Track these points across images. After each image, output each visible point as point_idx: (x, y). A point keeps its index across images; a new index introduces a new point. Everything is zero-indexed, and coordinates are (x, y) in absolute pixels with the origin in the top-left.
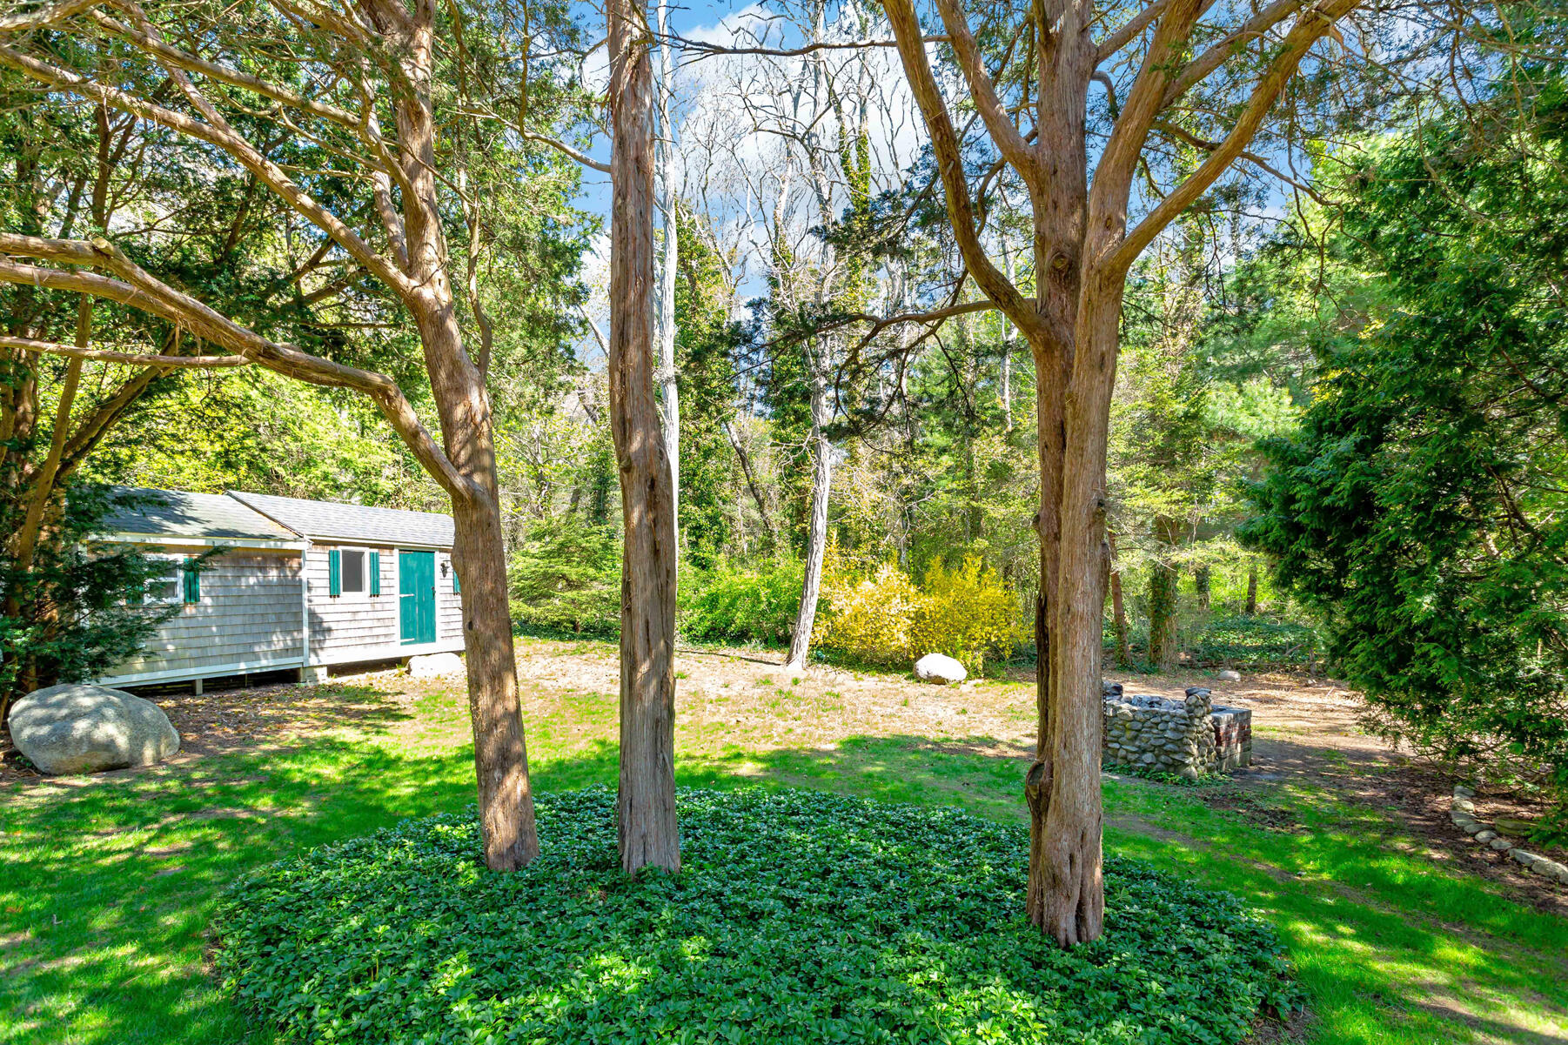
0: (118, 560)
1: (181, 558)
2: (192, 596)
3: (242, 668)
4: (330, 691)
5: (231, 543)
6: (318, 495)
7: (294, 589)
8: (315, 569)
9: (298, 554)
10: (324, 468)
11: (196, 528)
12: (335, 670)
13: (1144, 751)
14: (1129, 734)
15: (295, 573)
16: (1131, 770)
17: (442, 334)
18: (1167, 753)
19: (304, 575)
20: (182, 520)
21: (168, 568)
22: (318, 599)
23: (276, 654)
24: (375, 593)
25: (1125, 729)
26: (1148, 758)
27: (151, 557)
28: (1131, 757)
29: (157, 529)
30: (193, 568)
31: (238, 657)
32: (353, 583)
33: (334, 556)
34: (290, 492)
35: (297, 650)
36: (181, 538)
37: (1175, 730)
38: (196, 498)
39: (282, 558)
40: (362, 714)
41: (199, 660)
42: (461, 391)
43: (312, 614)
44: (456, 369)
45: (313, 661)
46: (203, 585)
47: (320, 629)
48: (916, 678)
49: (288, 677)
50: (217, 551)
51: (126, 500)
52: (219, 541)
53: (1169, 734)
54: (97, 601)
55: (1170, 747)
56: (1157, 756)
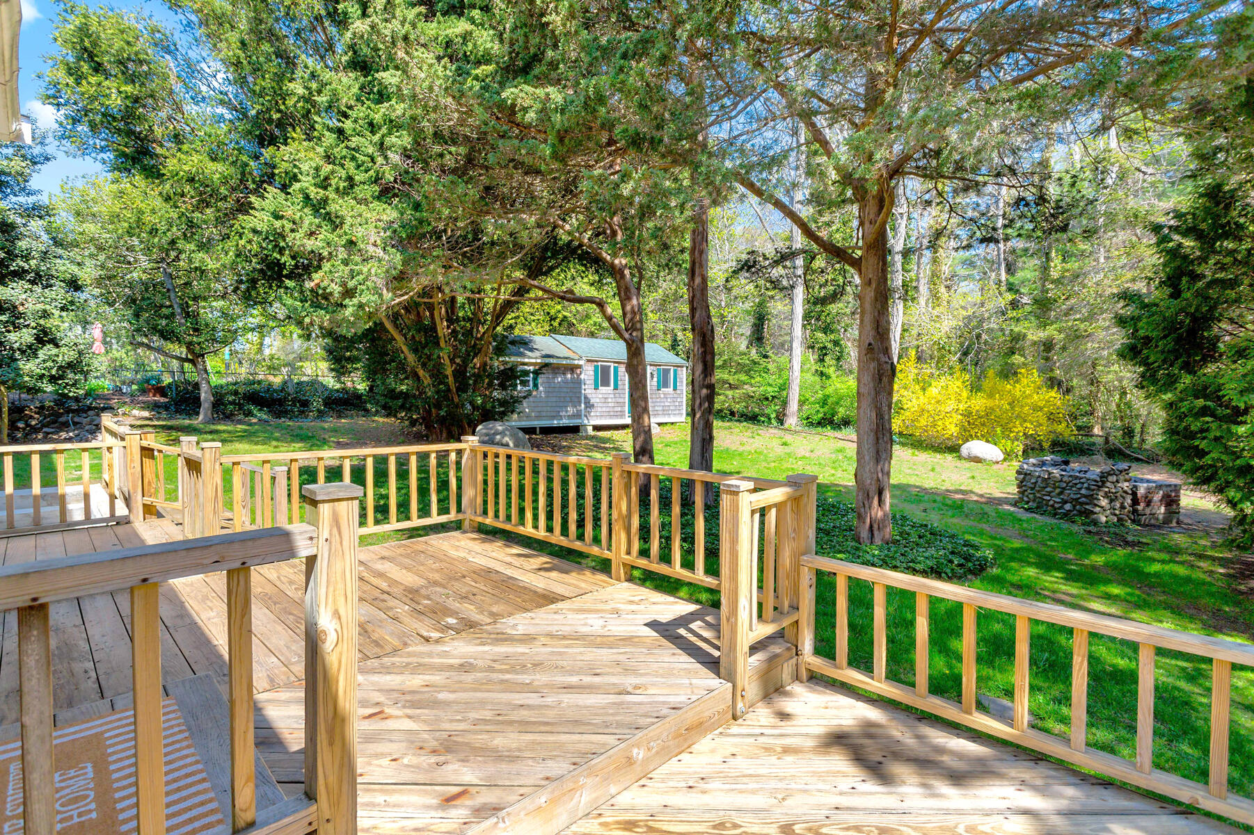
0: (511, 369)
1: (532, 368)
2: (536, 385)
3: (555, 423)
4: (593, 437)
5: (551, 361)
6: (592, 335)
7: (578, 383)
8: (588, 374)
9: (579, 367)
10: (594, 319)
11: (537, 354)
12: (596, 428)
13: (1066, 502)
14: (1058, 491)
15: (579, 375)
16: (1055, 514)
17: (623, 276)
18: (1081, 504)
19: (582, 377)
20: (532, 350)
21: (526, 373)
22: (588, 390)
23: (569, 417)
24: (616, 388)
25: (1055, 488)
26: (1068, 507)
27: (520, 368)
28: (1057, 506)
29: (522, 355)
30: (536, 373)
31: (553, 418)
32: (605, 382)
33: (596, 367)
34: (579, 333)
35: (578, 415)
36: (531, 359)
37: (1088, 489)
38: (537, 338)
39: (573, 369)
40: (606, 449)
41: (538, 418)
42: (629, 299)
43: (586, 398)
44: (627, 289)
45: (586, 422)
46: (540, 381)
47: (589, 405)
48: (960, 457)
49: (575, 430)
50: (546, 365)
51: (513, 343)
52: (547, 360)
53: (1083, 491)
54: (503, 387)
55: (1083, 499)
56: (1074, 506)
